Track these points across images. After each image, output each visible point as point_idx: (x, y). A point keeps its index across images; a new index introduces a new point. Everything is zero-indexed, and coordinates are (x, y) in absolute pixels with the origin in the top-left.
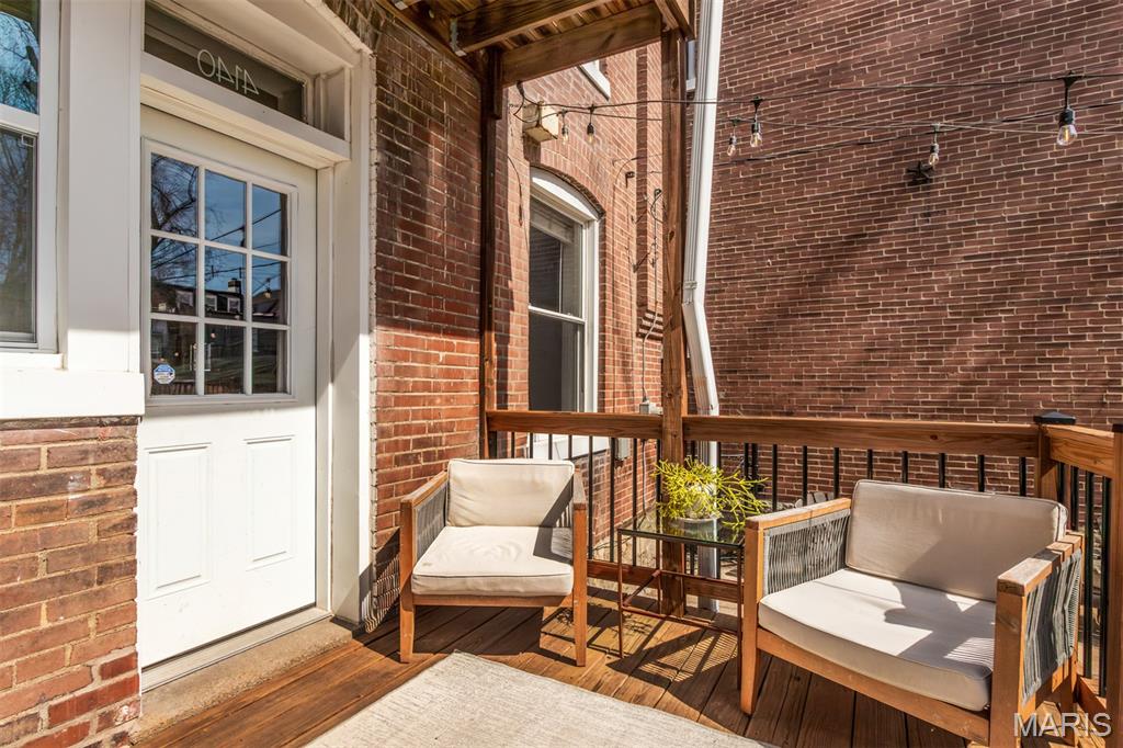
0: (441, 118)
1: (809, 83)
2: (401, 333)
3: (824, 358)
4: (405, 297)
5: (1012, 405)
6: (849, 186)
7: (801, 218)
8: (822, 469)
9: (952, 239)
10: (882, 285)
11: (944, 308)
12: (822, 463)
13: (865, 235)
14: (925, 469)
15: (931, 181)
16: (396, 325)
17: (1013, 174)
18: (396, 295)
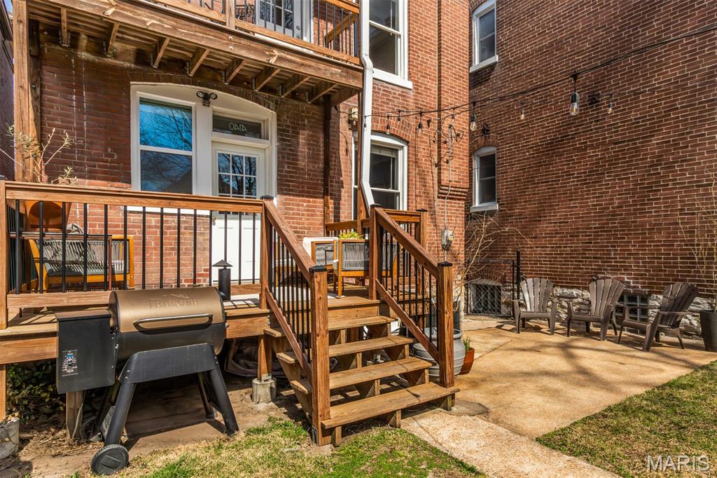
0: (304, 125)
1: (545, 52)
2: (288, 197)
3: (550, 206)
4: (289, 186)
5: (635, 226)
6: (562, 109)
7: (542, 128)
8: (550, 268)
9: (608, 134)
10: (577, 163)
11: (604, 174)
12: (550, 264)
13: (569, 135)
14: (595, 265)
15: (599, 101)
16: (285, 194)
17: (636, 93)
18: (285, 185)
